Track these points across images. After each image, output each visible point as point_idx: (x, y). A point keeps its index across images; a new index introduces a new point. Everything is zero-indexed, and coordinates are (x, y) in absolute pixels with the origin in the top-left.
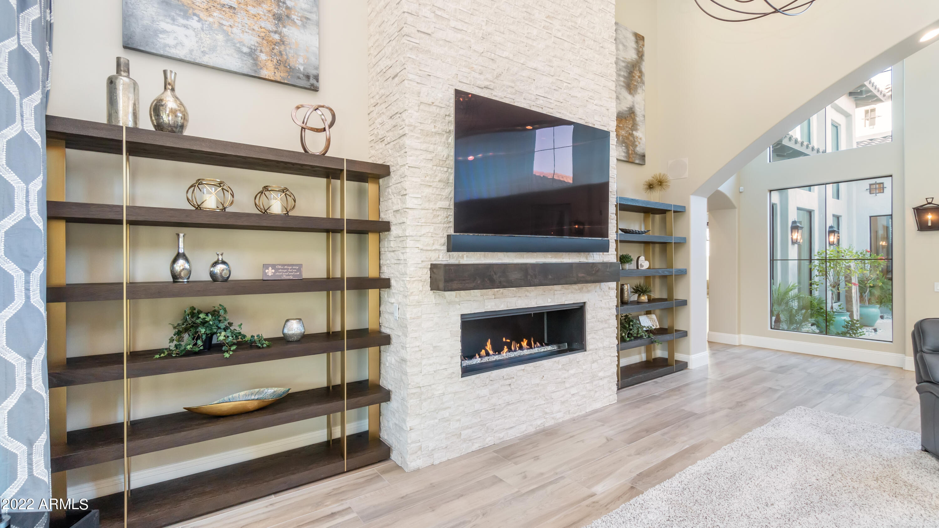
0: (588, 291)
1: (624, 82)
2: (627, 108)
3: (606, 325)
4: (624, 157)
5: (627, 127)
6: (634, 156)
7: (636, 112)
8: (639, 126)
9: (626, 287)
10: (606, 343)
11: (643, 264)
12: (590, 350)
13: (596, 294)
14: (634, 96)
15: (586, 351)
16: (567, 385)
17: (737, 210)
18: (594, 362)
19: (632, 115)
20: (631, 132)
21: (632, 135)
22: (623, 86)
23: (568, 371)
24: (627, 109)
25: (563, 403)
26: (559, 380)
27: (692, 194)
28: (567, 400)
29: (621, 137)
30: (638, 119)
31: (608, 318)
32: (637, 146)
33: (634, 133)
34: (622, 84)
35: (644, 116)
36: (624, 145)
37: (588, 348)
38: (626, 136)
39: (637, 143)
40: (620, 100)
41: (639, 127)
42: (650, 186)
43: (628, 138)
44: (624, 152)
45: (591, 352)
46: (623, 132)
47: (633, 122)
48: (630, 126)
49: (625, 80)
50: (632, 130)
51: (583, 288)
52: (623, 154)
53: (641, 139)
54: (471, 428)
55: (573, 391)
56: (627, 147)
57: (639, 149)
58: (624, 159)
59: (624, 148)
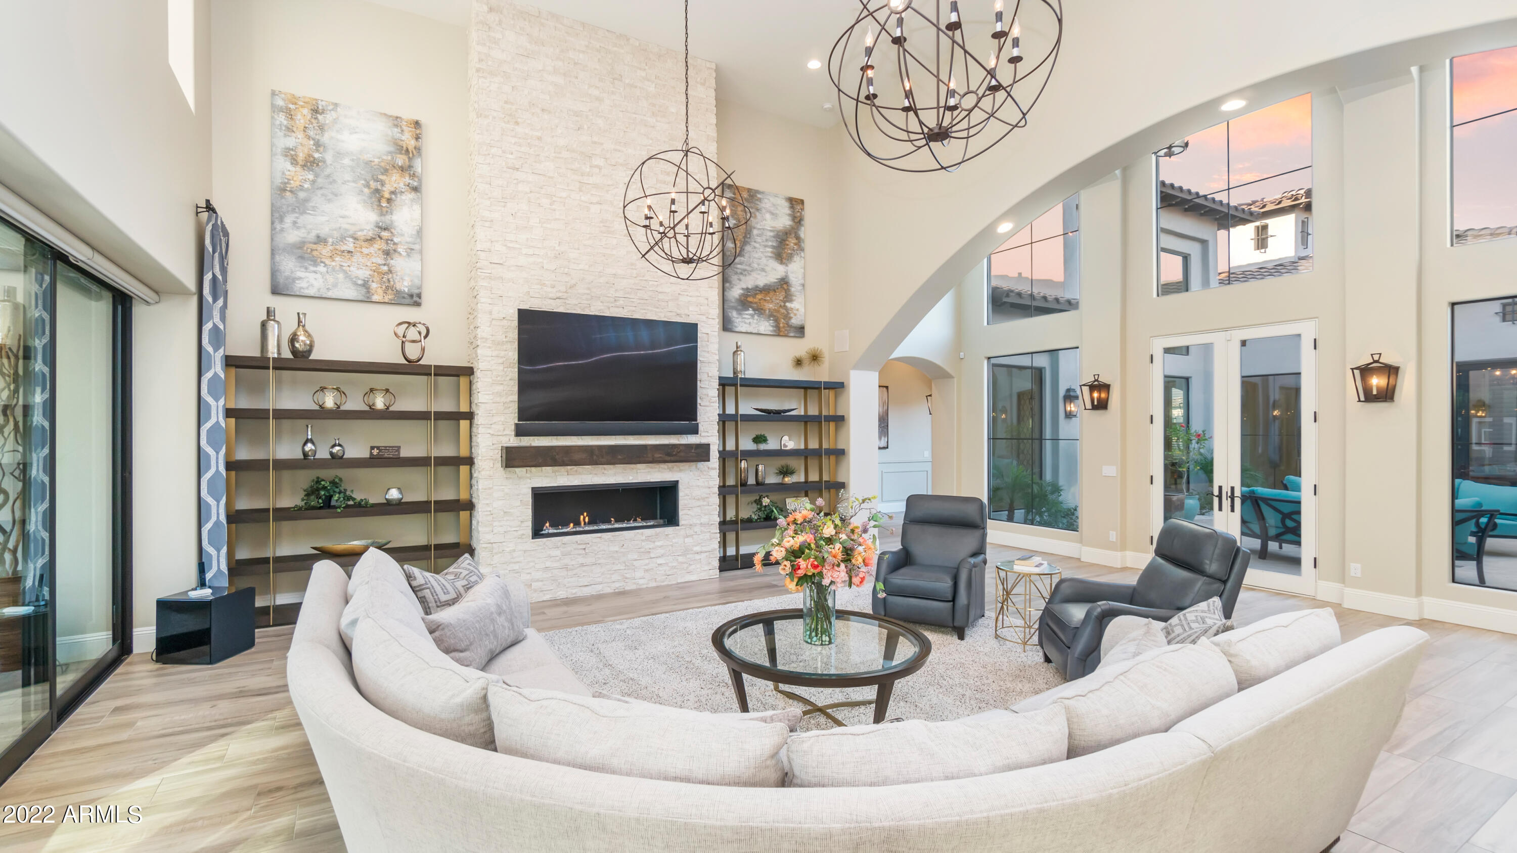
0: (680, 471)
1: (772, 252)
2: (777, 279)
3: (705, 503)
4: (771, 331)
5: (776, 299)
6: (788, 329)
7: (790, 282)
8: (796, 296)
9: (761, 467)
10: (704, 520)
11: (787, 444)
12: (682, 525)
13: (691, 473)
14: (787, 266)
15: (678, 525)
16: (652, 555)
17: (955, 379)
18: (687, 537)
19: (785, 286)
20: (782, 304)
21: (785, 307)
22: (770, 257)
23: (654, 542)
24: (776, 281)
25: (646, 571)
26: (642, 550)
27: (852, 369)
28: (652, 569)
29: (767, 311)
30: (793, 289)
31: (707, 496)
32: (791, 318)
33: (788, 304)
34: (770, 254)
35: (803, 285)
36: (772, 319)
37: (681, 522)
38: (775, 310)
39: (792, 315)
40: (766, 272)
41: (794, 298)
42: (799, 362)
43: (778, 311)
44: (772, 326)
45: (682, 527)
46: (771, 306)
47: (786, 293)
48: (781, 298)
49: (775, 250)
50: (785, 302)
51: (673, 468)
52: (771, 329)
53: (797, 310)
54: (542, 581)
55: (660, 561)
56: (777, 321)
57: (795, 321)
58: (772, 333)
59: (771, 322)
